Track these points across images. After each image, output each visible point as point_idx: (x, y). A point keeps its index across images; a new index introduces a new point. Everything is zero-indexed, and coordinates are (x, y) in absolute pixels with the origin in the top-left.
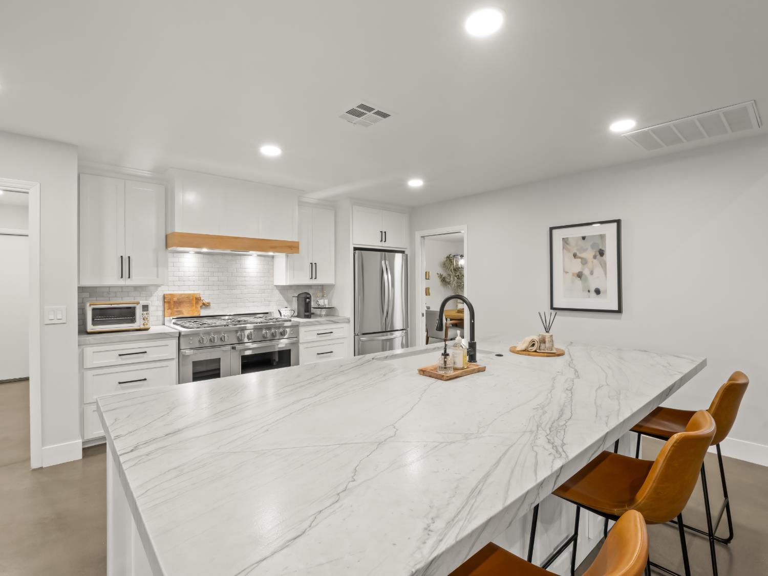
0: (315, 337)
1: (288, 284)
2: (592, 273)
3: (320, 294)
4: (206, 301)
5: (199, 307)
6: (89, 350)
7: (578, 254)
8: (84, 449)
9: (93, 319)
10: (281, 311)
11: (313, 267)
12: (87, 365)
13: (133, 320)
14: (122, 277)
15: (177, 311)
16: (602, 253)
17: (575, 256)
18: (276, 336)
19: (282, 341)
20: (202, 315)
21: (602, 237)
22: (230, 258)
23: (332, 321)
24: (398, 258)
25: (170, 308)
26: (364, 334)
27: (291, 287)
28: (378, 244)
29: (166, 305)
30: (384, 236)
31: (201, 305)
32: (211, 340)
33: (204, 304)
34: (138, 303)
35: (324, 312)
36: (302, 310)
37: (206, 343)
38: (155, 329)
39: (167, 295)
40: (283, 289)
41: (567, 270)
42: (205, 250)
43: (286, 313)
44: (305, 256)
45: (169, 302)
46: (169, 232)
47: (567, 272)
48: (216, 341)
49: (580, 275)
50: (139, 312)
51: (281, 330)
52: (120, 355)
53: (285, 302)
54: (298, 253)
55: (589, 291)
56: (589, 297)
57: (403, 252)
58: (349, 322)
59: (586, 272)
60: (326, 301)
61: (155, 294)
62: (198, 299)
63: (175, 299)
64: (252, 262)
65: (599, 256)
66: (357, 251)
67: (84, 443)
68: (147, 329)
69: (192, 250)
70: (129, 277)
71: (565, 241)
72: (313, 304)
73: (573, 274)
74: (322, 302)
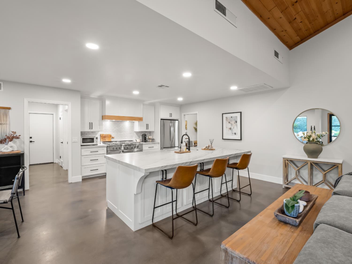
0: (148, 148)
1: (139, 131)
2: (234, 128)
3: (149, 134)
4: (113, 136)
5: (111, 138)
6: (83, 150)
7: (230, 122)
8: (82, 179)
9: (82, 141)
10: (137, 140)
11: (147, 126)
12: (82, 155)
13: (93, 142)
14: (90, 129)
15: (104, 140)
16: (236, 122)
17: (229, 122)
18: (133, 148)
19: (135, 149)
20: (112, 141)
21: (236, 117)
22: (120, 122)
23: (153, 143)
24: (177, 122)
25: (102, 139)
26: (164, 148)
27: (140, 132)
28: (169, 118)
29: (101, 138)
30: (171, 115)
31: (111, 137)
32: (116, 148)
33: (112, 137)
34: (95, 137)
35: (151, 140)
36: (144, 139)
37: (115, 149)
38: (99, 145)
39: (102, 134)
40: (137, 133)
41: (227, 127)
42: (114, 120)
43: (138, 141)
44: (145, 122)
45: (102, 137)
46: (103, 115)
47: (227, 128)
48: (118, 148)
49: (230, 129)
50: (95, 139)
51: (135, 146)
52: (91, 152)
53: (138, 137)
54: (142, 121)
55: (233, 134)
56: (233, 135)
57: (178, 120)
58: (159, 144)
59: (232, 128)
60: (151, 137)
61: (98, 134)
62: (110, 136)
63: (104, 136)
64: (127, 124)
65: (235, 123)
66: (162, 120)
67: (82, 177)
68: (97, 145)
69: (109, 120)
70: (92, 129)
71: (226, 118)
72: (147, 138)
73: (229, 128)
74: (150, 137)
